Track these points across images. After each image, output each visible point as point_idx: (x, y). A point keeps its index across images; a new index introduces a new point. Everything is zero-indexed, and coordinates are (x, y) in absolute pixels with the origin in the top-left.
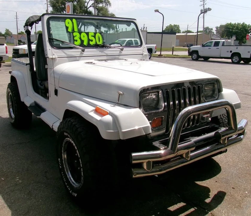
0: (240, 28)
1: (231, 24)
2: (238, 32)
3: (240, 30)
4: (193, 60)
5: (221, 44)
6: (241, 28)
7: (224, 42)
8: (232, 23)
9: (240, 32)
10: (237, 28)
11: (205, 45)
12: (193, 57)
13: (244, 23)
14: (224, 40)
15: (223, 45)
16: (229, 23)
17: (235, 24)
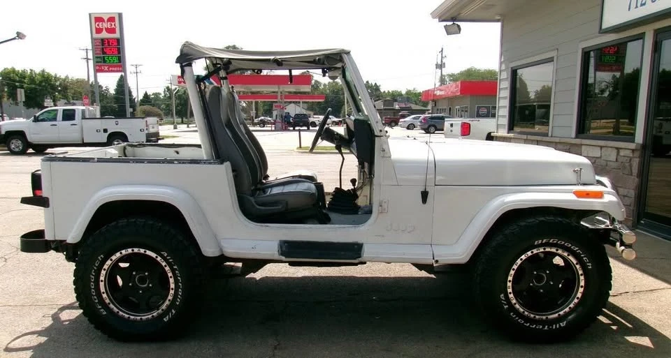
0: (38, 82)
1: (14, 71)
2: (35, 89)
3: (40, 85)
4: (13, 153)
5: (78, 116)
6: (41, 82)
7: (83, 111)
8: (17, 69)
9: (40, 90)
10: (32, 80)
11: (39, 119)
12: (13, 146)
13: (43, 71)
14: (84, 108)
15: (84, 118)
16: (10, 67)
17: (24, 71)
